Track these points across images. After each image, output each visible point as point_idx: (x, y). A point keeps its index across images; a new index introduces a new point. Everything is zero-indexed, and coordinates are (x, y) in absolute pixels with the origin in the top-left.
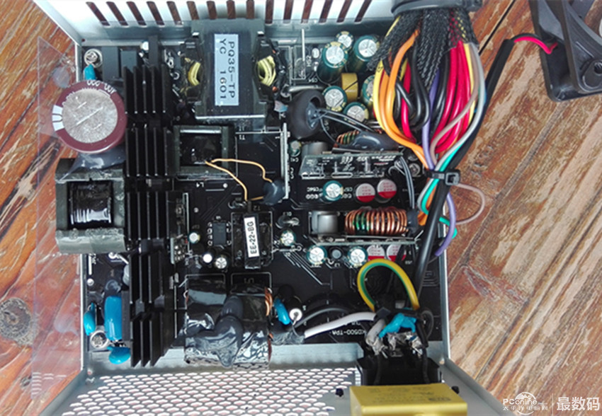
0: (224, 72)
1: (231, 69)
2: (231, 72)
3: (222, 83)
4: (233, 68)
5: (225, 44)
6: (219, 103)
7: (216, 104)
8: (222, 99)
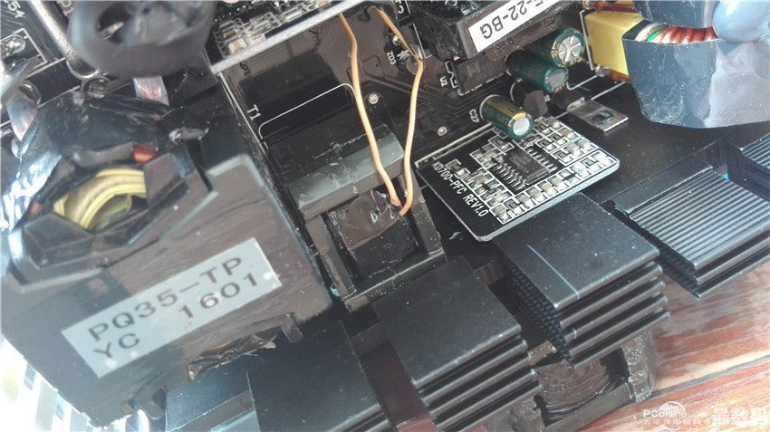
0: (186, 309)
1: (169, 300)
2: (175, 298)
3: (216, 301)
7: (277, 284)
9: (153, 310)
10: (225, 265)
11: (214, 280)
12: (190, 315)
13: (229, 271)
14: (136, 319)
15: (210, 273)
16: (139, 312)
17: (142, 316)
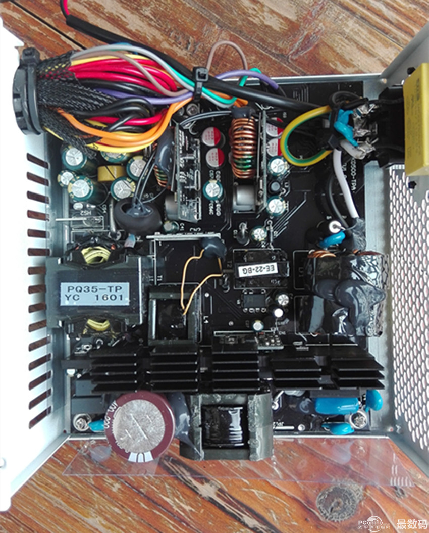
0: (97, 296)
1: (95, 290)
2: (97, 290)
3: (107, 298)
4: (93, 288)
5: (70, 296)
6: (127, 301)
7: (128, 304)
8: (123, 298)
9: (89, 291)
10: (116, 287)
11: (110, 291)
12: (97, 299)
13: (116, 291)
14: (83, 291)
15: (110, 287)
16: (85, 289)
17: (85, 291)
